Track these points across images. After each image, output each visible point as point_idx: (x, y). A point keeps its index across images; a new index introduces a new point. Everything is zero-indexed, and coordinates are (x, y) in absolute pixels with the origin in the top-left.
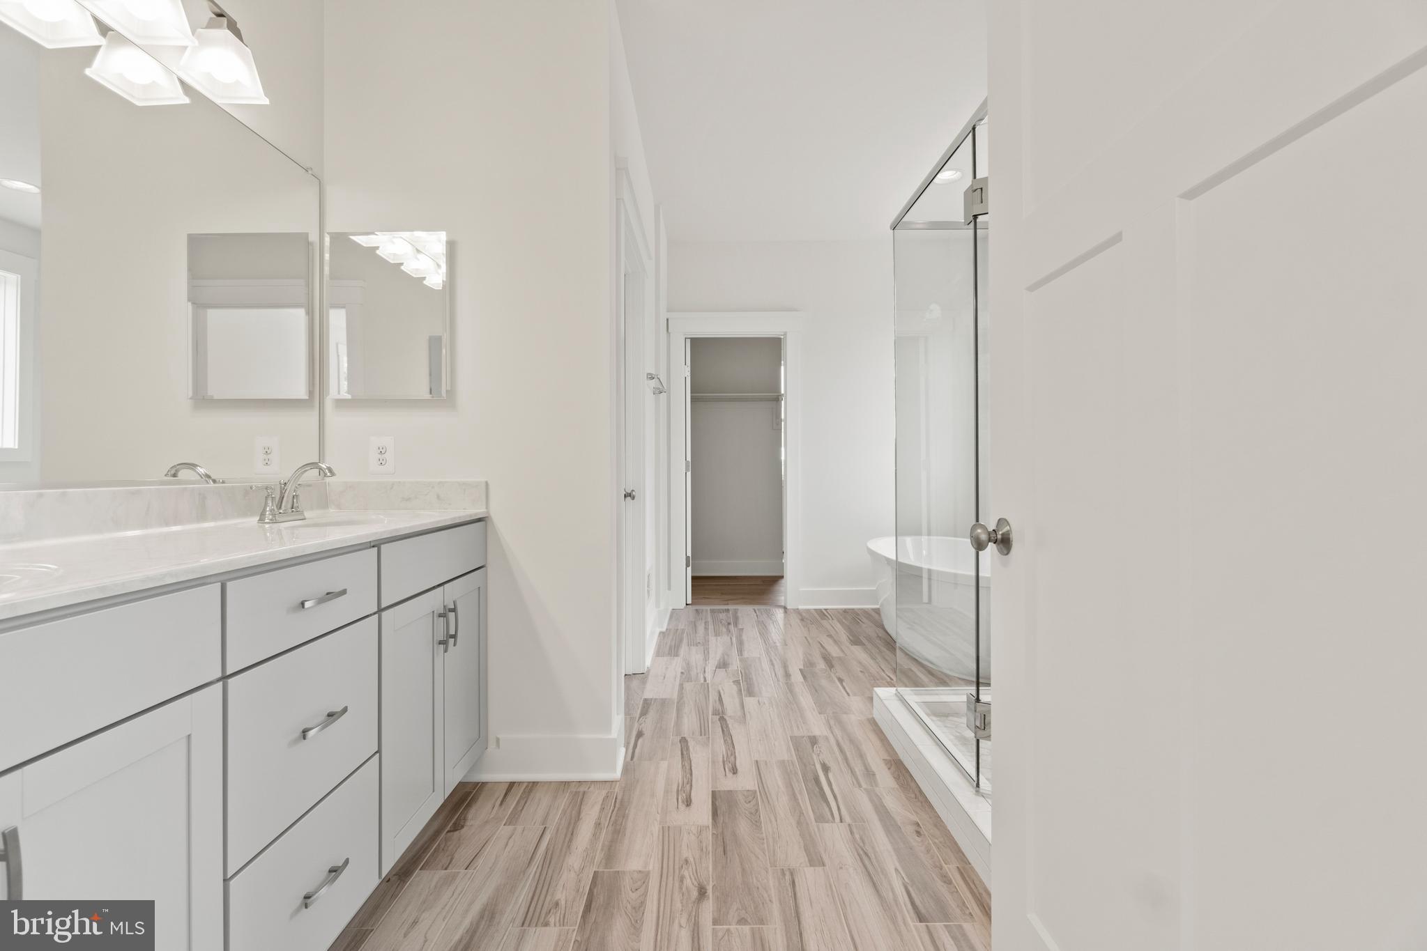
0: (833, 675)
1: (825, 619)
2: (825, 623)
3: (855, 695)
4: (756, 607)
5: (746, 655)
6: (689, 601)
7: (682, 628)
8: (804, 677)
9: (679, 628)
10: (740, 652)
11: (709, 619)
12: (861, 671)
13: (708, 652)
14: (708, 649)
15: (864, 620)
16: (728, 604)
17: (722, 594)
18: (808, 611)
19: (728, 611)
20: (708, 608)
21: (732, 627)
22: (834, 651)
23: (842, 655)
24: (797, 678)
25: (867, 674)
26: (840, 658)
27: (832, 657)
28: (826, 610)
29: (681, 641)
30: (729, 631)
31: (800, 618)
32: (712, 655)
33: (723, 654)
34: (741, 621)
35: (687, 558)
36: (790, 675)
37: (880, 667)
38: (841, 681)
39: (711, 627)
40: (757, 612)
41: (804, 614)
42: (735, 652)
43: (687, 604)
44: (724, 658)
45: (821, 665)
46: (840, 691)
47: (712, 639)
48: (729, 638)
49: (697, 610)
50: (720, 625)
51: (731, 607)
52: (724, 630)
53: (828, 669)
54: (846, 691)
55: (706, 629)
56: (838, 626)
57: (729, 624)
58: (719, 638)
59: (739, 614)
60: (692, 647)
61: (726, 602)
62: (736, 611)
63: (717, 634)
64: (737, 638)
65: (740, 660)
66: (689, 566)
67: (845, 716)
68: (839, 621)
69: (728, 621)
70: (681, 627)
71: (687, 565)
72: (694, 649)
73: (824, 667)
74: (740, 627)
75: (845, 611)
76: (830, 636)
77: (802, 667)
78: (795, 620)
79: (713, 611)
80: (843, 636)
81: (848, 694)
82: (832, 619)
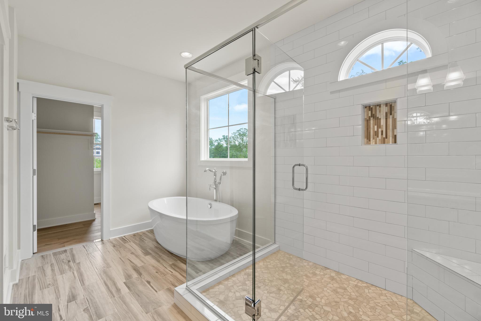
0: (143, 280)
1: (126, 243)
2: (126, 245)
3: (160, 290)
4: (84, 244)
5: (87, 283)
6: (36, 251)
7: (33, 275)
8: (129, 288)
9: (30, 276)
10: (82, 281)
11: (54, 261)
12: (156, 272)
13: (59, 291)
14: (57, 288)
15: (145, 238)
16: (64, 246)
17: (59, 239)
18: (115, 239)
19: (65, 251)
20: (51, 252)
21: (71, 263)
22: (138, 263)
23: (143, 264)
24: (124, 290)
25: (160, 273)
26: (143, 267)
27: (139, 267)
28: (124, 236)
29: (34, 287)
30: (70, 267)
31: (113, 245)
32: (62, 291)
33: (70, 289)
34: (76, 257)
36: (120, 290)
37: (164, 266)
38: (149, 282)
39: (56, 268)
40: (86, 247)
41: (114, 242)
42: (78, 284)
43: (33, 253)
44: (72, 292)
45: (135, 275)
46: (151, 291)
47: (59, 278)
48: (72, 273)
49: (42, 256)
50: (63, 264)
51: (67, 248)
52: (67, 267)
53: (139, 276)
54: (154, 289)
55: (53, 270)
56: (132, 244)
57: (69, 261)
58: (64, 275)
59: (74, 252)
60: (45, 290)
61: (63, 244)
62: (71, 250)
63: (62, 272)
64: (77, 271)
65: (84, 289)
67: (160, 309)
68: (133, 242)
69: (69, 260)
70: (31, 274)
72: (46, 291)
73: (137, 276)
74: (77, 261)
75: (134, 235)
76: (132, 253)
77: (125, 281)
78: (110, 248)
79: (55, 254)
80: (139, 251)
81: (156, 291)
82: (130, 242)
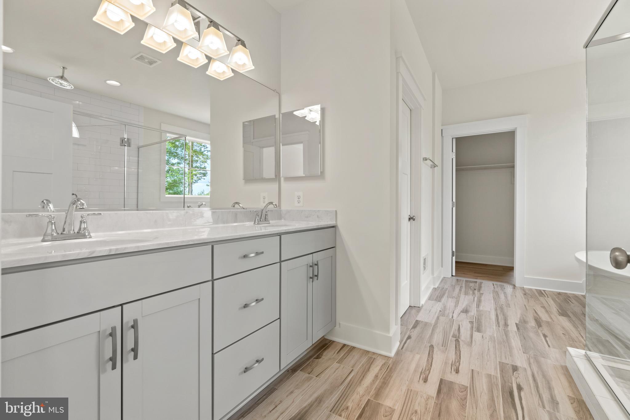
0: (539, 331)
1: (542, 296)
2: (541, 299)
3: (554, 347)
4: (495, 283)
5: (481, 308)
6: (454, 274)
7: (447, 287)
8: (518, 329)
9: (445, 287)
10: (478, 306)
11: (464, 285)
12: (563, 334)
13: (458, 303)
14: (458, 301)
15: (574, 301)
16: (477, 279)
17: (475, 273)
18: (531, 290)
19: (476, 282)
20: (464, 279)
21: (476, 292)
22: (544, 316)
23: (550, 320)
24: (512, 328)
25: (567, 337)
26: (548, 322)
27: (542, 321)
28: (544, 291)
29: (444, 294)
30: (474, 293)
31: (524, 293)
32: (460, 304)
33: (467, 306)
34: (483, 288)
35: (453, 252)
36: (508, 325)
37: (580, 334)
38: (545, 336)
39: (463, 289)
40: (495, 285)
41: (527, 291)
42: (474, 305)
43: (452, 276)
44: (467, 308)
45: (532, 323)
46: (543, 343)
47: (462, 296)
48: (473, 297)
49: (457, 279)
50: (469, 289)
51: (479, 281)
52: (471, 292)
53: (537, 327)
54: (548, 344)
55: (460, 290)
56: (551, 302)
57: (475, 289)
58: (467, 296)
59: (483, 285)
60: (450, 298)
61: (476, 277)
62: (481, 283)
63: (466, 294)
64: (478, 297)
65: (477, 311)
66: (454, 256)
67: (543, 359)
68: (553, 299)
69: (475, 288)
70: (446, 287)
71: (453, 255)
72: (450, 300)
73: (534, 326)
74: (481, 292)
75: (559, 294)
76: (544, 307)
77: (518, 322)
78: (519, 294)
79: (466, 281)
80: (554, 308)
81: (549, 346)
82: (548, 297)
